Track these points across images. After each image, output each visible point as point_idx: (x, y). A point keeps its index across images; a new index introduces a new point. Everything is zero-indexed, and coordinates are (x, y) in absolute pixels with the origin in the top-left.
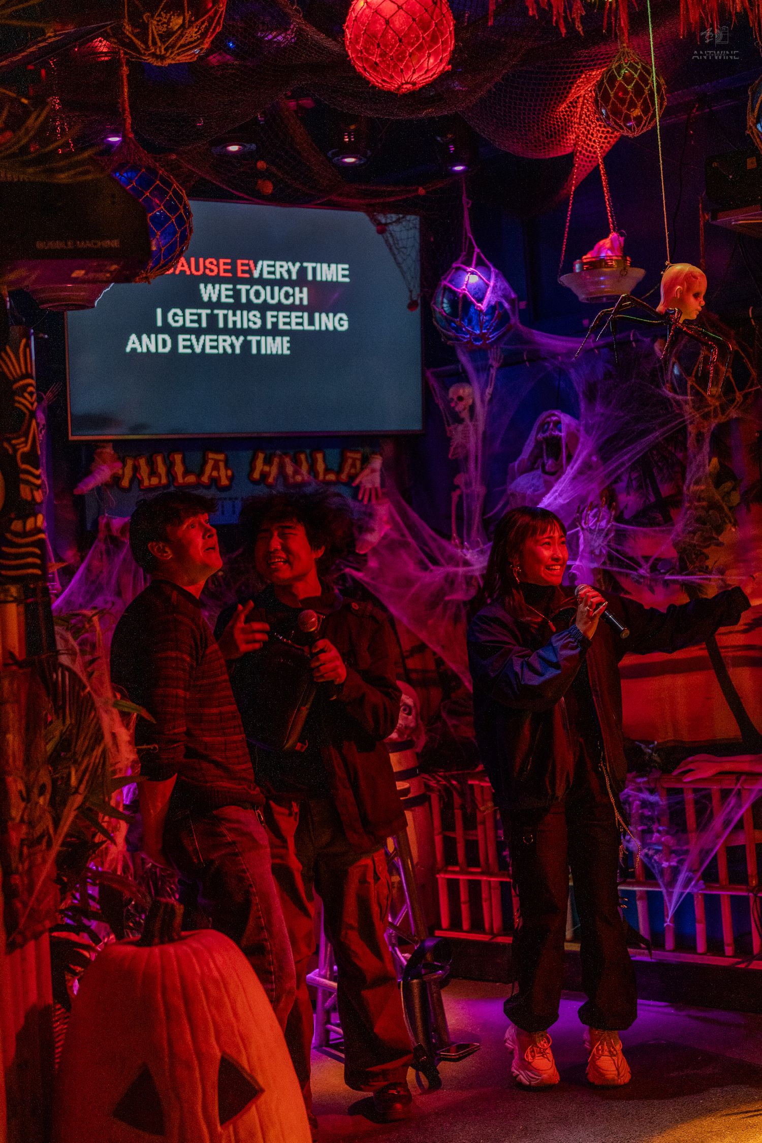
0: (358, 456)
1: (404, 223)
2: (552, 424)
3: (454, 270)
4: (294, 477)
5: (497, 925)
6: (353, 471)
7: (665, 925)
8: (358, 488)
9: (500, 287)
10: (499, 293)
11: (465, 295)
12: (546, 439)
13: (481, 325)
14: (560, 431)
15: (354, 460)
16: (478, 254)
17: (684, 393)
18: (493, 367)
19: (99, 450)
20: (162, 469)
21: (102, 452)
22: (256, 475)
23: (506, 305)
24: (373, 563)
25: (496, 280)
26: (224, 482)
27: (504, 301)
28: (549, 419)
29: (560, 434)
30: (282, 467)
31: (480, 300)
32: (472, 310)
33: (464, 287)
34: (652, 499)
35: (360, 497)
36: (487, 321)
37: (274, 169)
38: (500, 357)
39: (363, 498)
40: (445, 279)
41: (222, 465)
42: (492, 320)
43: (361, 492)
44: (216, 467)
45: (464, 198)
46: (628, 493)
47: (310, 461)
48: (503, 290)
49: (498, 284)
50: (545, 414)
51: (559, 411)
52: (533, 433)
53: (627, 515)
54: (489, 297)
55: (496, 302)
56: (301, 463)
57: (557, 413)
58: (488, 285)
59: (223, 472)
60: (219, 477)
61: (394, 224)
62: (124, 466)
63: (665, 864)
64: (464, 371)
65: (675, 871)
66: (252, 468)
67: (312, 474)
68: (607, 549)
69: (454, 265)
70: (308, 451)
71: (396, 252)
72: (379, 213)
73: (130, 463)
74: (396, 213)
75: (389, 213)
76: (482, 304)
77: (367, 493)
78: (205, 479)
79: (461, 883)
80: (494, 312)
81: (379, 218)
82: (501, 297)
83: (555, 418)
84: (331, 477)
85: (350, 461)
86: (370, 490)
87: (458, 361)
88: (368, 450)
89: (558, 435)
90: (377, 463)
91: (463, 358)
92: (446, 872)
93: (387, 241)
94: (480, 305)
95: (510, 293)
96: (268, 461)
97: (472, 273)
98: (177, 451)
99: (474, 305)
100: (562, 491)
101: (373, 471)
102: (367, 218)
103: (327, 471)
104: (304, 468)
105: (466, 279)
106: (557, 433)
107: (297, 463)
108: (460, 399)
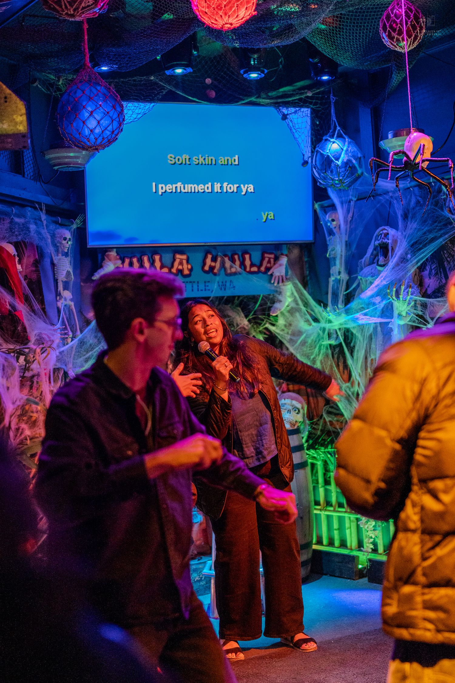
0: (272, 256)
1: (299, 113)
2: (383, 235)
3: (323, 141)
4: (230, 269)
5: (354, 544)
6: (269, 265)
8: (272, 275)
9: (350, 151)
10: (350, 154)
11: (328, 156)
12: (380, 244)
13: (338, 174)
14: (388, 239)
15: (270, 258)
16: (339, 130)
18: (352, 200)
19: (107, 253)
20: (147, 264)
21: (108, 255)
22: (207, 268)
23: (354, 161)
24: (281, 322)
25: (348, 147)
26: (186, 272)
27: (353, 159)
28: (381, 232)
29: (388, 241)
30: (222, 263)
31: (337, 159)
32: (333, 165)
33: (328, 151)
34: (444, 281)
35: (272, 282)
36: (343, 172)
37: (216, 83)
38: (356, 194)
39: (274, 283)
40: (318, 146)
41: (184, 262)
42: (345, 170)
43: (273, 278)
44: (181, 263)
45: (331, 96)
46: (430, 278)
47: (241, 258)
48: (352, 152)
49: (350, 149)
50: (381, 228)
51: (388, 227)
52: (373, 241)
54: (343, 157)
55: (347, 160)
56: (235, 261)
57: (386, 228)
58: (342, 149)
59: (185, 266)
60: (183, 268)
61: (293, 114)
62: (123, 262)
64: (334, 203)
66: (204, 264)
67: (243, 267)
69: (324, 138)
70: (240, 254)
71: (294, 131)
72: (283, 107)
73: (127, 261)
74: (294, 107)
75: (290, 107)
76: (338, 161)
77: (277, 279)
78: (174, 270)
79: (334, 517)
80: (346, 167)
81: (283, 111)
82: (351, 157)
83: (385, 231)
84: (255, 269)
85: (267, 259)
86: (279, 276)
87: (329, 198)
88: (279, 253)
89: (386, 242)
90: (284, 260)
91: (332, 195)
92: (326, 510)
93: (288, 125)
94: (337, 162)
95: (357, 154)
96: (214, 259)
97: (334, 142)
98: (156, 253)
99: (334, 162)
100: (385, 276)
101: (281, 265)
102: (276, 111)
103: (252, 265)
104: (238, 263)
105: (330, 146)
106: (386, 240)
107: (233, 261)
108: (333, 220)
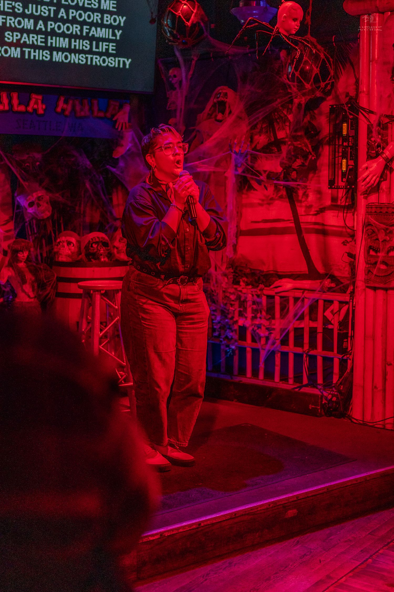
0: (117, 104)
2: (222, 94)
3: (175, 2)
4: (80, 112)
6: (113, 112)
7: (259, 366)
8: (116, 121)
9: (200, 14)
10: (199, 17)
11: (180, 17)
12: (218, 102)
14: (227, 98)
15: (115, 106)
17: (293, 81)
18: (194, 60)
20: (5, 101)
22: (59, 110)
23: (202, 24)
24: (121, 164)
25: (198, 10)
26: (41, 112)
27: (201, 22)
28: (221, 91)
30: (74, 107)
31: (188, 20)
32: (183, 25)
33: (180, 12)
34: (273, 139)
35: (116, 127)
38: (198, 55)
39: (118, 127)
40: (170, 6)
41: (40, 102)
42: (194, 31)
43: (118, 124)
44: (36, 103)
46: (260, 136)
47: (90, 103)
48: (201, 16)
49: (199, 12)
50: (219, 88)
51: (227, 87)
52: (212, 98)
53: (259, 147)
54: (193, 19)
55: (197, 22)
56: (85, 105)
57: (225, 88)
58: (193, 12)
59: (40, 106)
60: (38, 108)
63: (262, 334)
64: (178, 60)
65: (267, 338)
66: (57, 106)
67: (91, 112)
68: (245, 164)
70: (89, 98)
76: (189, 22)
77: (121, 124)
78: (30, 109)
80: (195, 28)
82: (200, 19)
83: (224, 91)
84: (102, 114)
85: (112, 106)
87: (175, 55)
88: (122, 101)
89: (225, 100)
90: (127, 108)
91: (177, 53)
94: (187, 22)
95: (205, 17)
96: (66, 102)
97: (185, 4)
98: (15, 91)
99: (184, 22)
100: (224, 131)
101: (125, 113)
103: (99, 111)
104: (86, 108)
105: (181, 7)
107: (82, 104)
108: (175, 76)
